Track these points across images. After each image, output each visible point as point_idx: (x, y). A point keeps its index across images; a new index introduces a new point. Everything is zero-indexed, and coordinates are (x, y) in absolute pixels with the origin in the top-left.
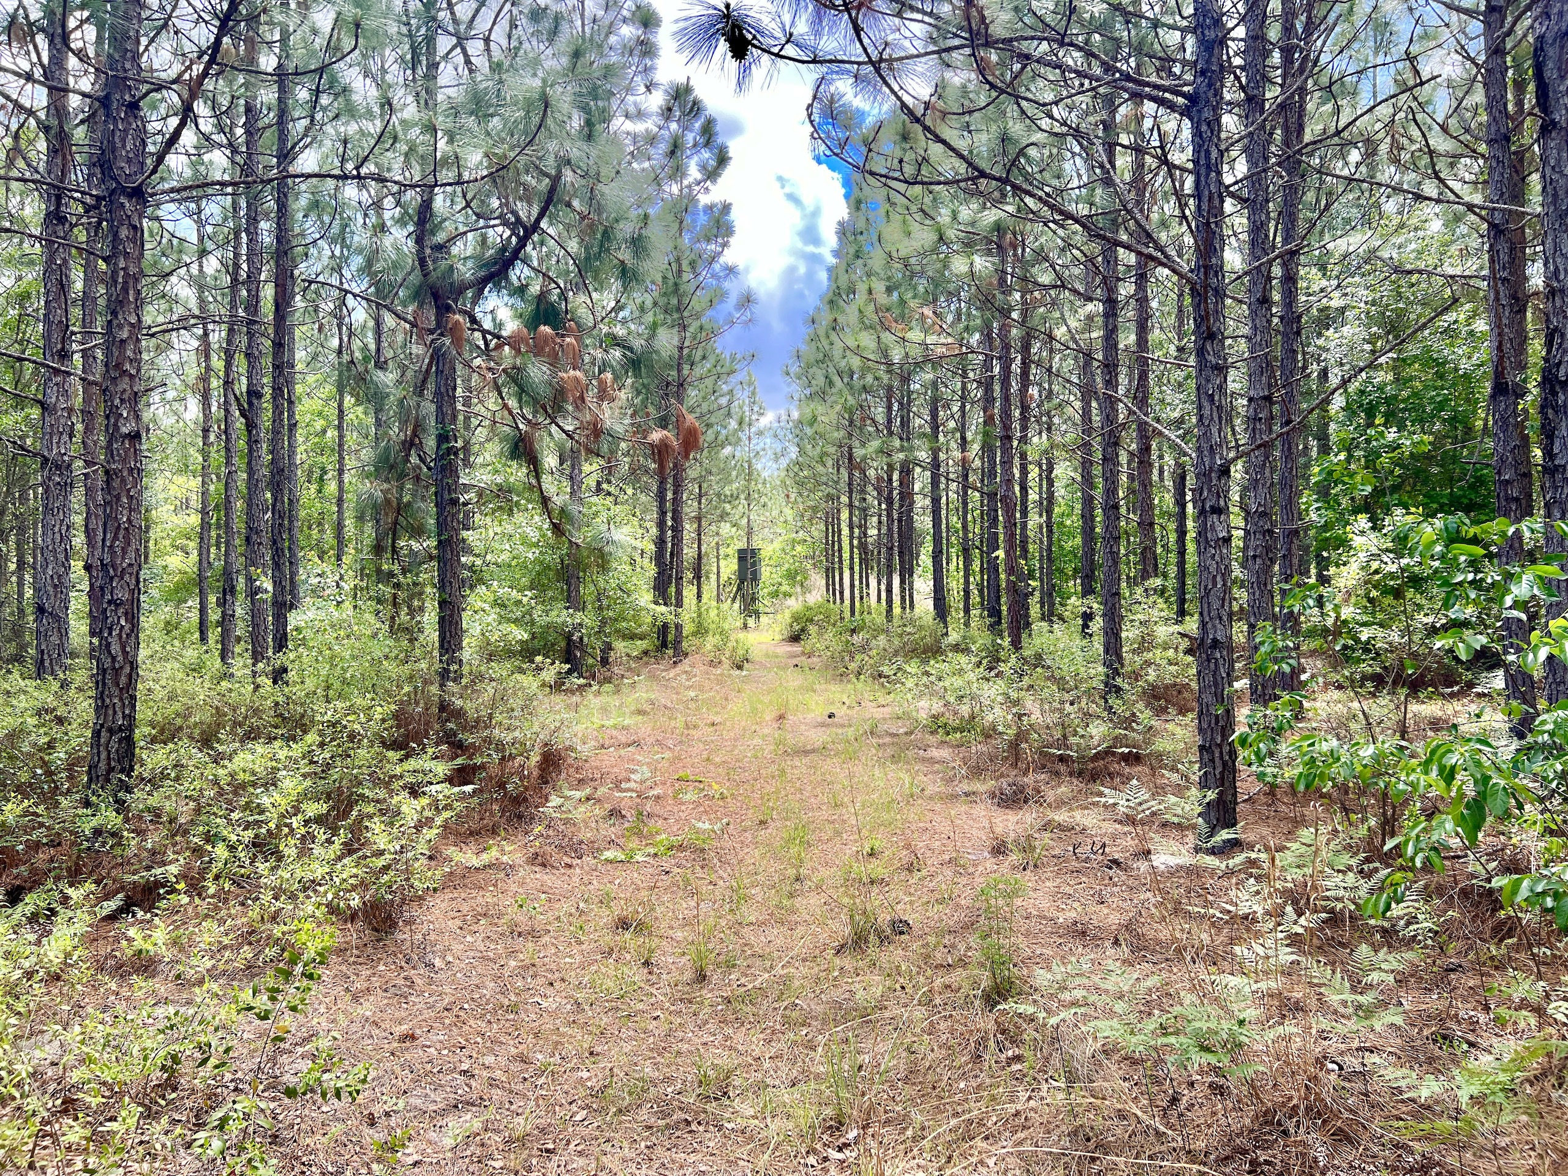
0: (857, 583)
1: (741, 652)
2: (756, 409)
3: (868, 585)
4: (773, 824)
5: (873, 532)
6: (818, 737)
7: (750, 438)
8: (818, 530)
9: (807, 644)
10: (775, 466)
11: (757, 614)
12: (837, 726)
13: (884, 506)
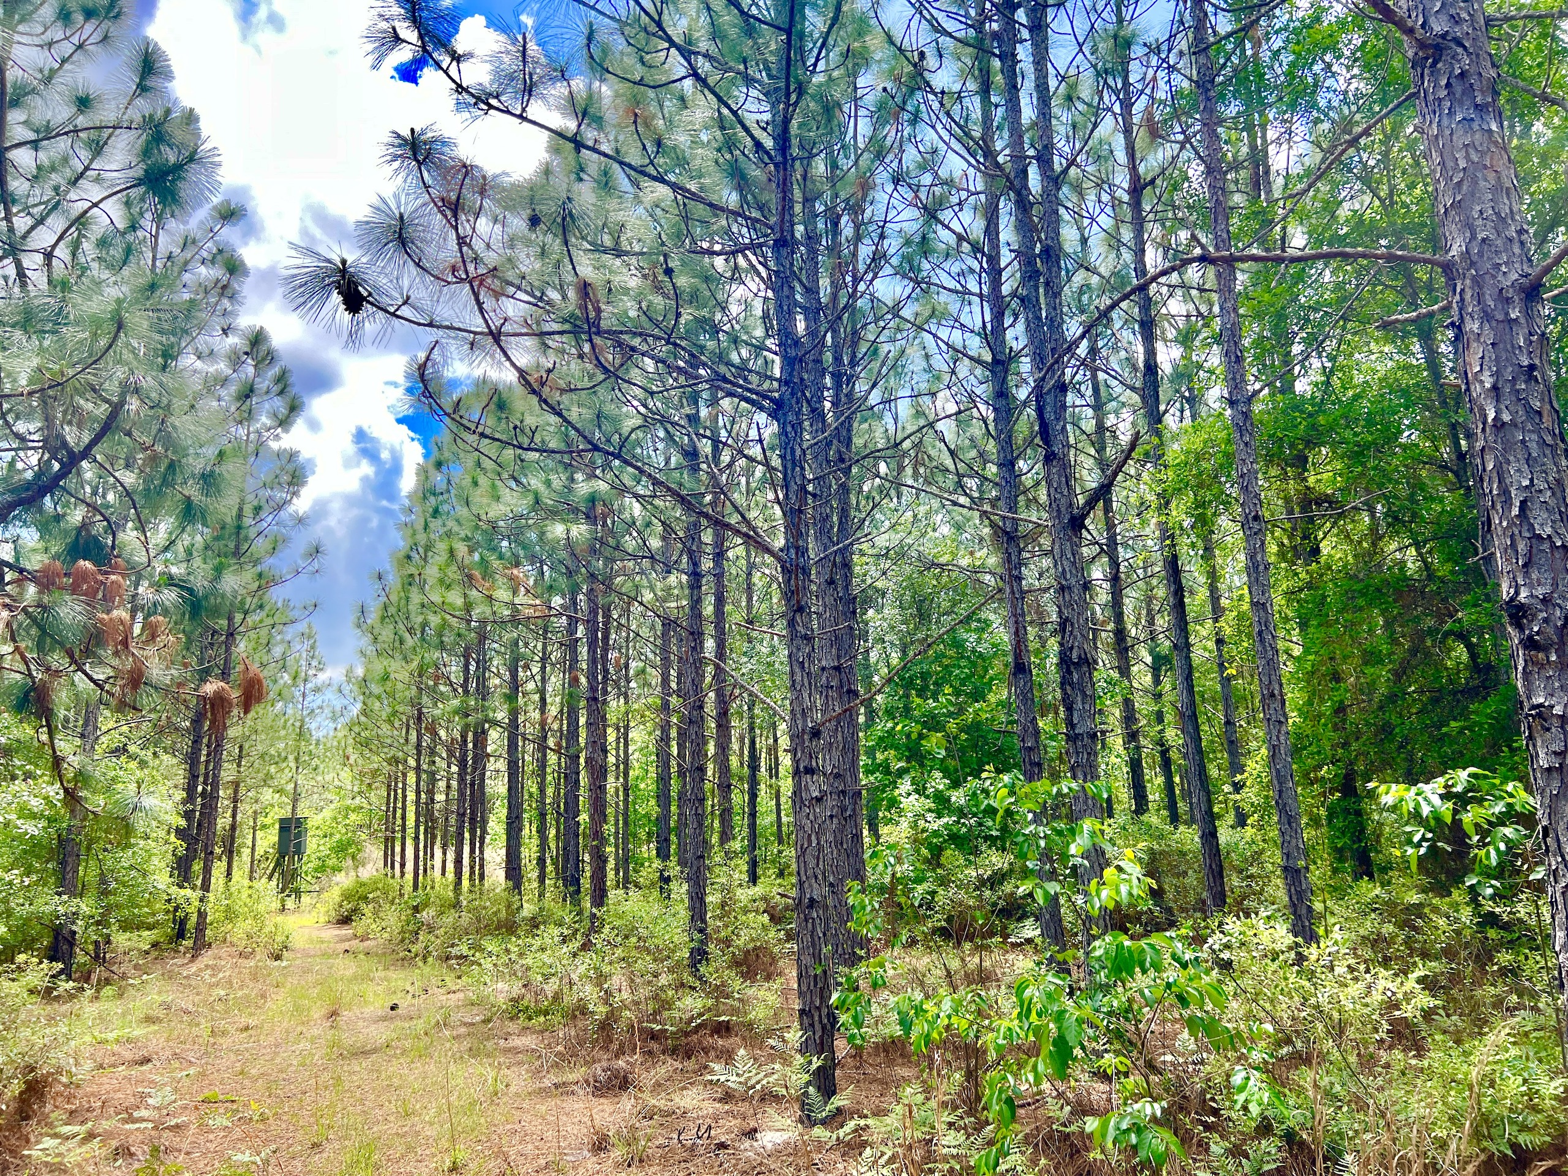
0: (421, 854)
1: (279, 939)
2: (314, 663)
3: (432, 856)
4: (329, 1147)
5: (440, 797)
6: (380, 1034)
7: (304, 695)
8: (378, 796)
9: (359, 926)
10: (332, 725)
11: (298, 893)
12: (403, 1018)
13: (454, 769)
